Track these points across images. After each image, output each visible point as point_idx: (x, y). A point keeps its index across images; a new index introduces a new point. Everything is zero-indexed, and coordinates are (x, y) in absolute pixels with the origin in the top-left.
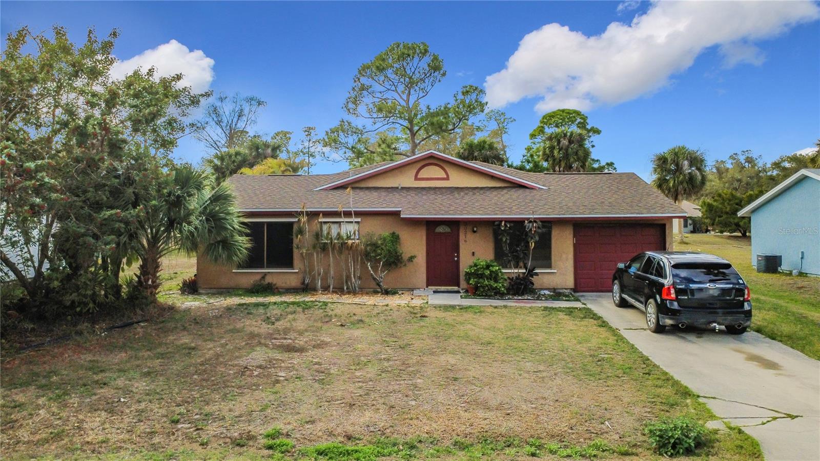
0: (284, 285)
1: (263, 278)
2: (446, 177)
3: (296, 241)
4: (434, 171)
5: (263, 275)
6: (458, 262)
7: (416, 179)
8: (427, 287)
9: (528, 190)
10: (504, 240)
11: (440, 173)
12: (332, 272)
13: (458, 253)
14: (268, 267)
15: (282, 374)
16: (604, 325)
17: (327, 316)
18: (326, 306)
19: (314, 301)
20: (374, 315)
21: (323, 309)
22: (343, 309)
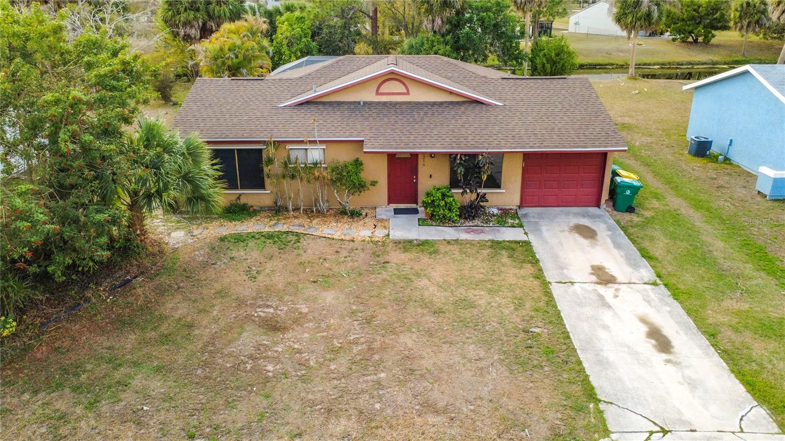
0: (258, 204)
1: (239, 198)
2: (406, 91)
3: (266, 170)
4: (395, 87)
5: (237, 196)
6: (417, 182)
7: (378, 93)
8: (388, 205)
9: (484, 106)
10: (459, 171)
11: (401, 89)
12: (302, 196)
13: (417, 175)
14: (242, 188)
15: (270, 368)
16: (539, 275)
17: (301, 264)
18: (299, 242)
19: (287, 232)
20: (343, 259)
21: (297, 248)
22: (314, 247)
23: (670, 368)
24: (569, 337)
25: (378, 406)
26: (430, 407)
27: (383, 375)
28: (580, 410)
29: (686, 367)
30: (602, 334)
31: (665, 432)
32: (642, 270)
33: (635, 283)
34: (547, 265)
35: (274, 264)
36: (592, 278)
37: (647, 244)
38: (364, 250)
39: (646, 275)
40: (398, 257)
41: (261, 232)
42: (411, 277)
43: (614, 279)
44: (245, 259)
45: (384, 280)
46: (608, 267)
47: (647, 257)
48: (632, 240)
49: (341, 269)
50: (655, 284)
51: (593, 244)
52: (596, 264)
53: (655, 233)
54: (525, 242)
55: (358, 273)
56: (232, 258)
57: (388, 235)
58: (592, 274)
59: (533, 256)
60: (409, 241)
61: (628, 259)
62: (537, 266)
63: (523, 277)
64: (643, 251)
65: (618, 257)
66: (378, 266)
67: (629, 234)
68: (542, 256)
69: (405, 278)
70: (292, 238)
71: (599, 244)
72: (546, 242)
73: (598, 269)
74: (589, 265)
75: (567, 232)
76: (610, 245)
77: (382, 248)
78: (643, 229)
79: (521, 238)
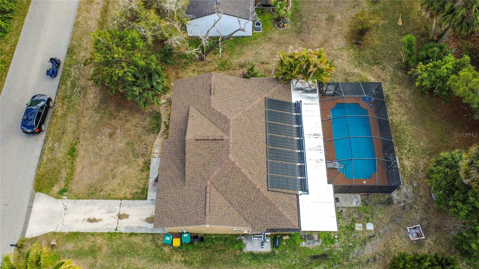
15: (98, 137)
16: (125, 198)
17: (140, 136)
18: (153, 133)
19: (160, 129)
20: (141, 146)
21: (149, 133)
22: (149, 138)
23: (83, 219)
24: (97, 199)
25: (85, 158)
26: (83, 168)
27: (93, 159)
28: (76, 196)
29: (82, 222)
30: (97, 208)
31: (65, 209)
32: (124, 229)
33: (117, 224)
34: (131, 202)
35: (140, 130)
36: (122, 213)
37: (140, 237)
38: (146, 151)
39: (122, 230)
40: (141, 161)
41: (161, 122)
42: (129, 164)
43: (120, 219)
44: (144, 122)
45: (129, 158)
46: (128, 219)
47: (132, 234)
48: (143, 234)
49: (136, 146)
50: (116, 230)
51: (142, 220)
52: (130, 217)
53: (148, 244)
54: (146, 199)
55: (133, 151)
56: (145, 118)
57: (154, 157)
58: (124, 214)
59: (136, 199)
60: (150, 164)
61: (132, 228)
62: (131, 199)
63: (125, 194)
64: (136, 234)
65: (133, 225)
66: (137, 156)
67: (147, 234)
68: (137, 202)
69: (128, 163)
70: (156, 131)
71: (142, 222)
72: (145, 205)
73: (127, 216)
74: (129, 214)
75: (152, 214)
76: (141, 225)
77: (148, 156)
78: (151, 241)
79: (149, 198)
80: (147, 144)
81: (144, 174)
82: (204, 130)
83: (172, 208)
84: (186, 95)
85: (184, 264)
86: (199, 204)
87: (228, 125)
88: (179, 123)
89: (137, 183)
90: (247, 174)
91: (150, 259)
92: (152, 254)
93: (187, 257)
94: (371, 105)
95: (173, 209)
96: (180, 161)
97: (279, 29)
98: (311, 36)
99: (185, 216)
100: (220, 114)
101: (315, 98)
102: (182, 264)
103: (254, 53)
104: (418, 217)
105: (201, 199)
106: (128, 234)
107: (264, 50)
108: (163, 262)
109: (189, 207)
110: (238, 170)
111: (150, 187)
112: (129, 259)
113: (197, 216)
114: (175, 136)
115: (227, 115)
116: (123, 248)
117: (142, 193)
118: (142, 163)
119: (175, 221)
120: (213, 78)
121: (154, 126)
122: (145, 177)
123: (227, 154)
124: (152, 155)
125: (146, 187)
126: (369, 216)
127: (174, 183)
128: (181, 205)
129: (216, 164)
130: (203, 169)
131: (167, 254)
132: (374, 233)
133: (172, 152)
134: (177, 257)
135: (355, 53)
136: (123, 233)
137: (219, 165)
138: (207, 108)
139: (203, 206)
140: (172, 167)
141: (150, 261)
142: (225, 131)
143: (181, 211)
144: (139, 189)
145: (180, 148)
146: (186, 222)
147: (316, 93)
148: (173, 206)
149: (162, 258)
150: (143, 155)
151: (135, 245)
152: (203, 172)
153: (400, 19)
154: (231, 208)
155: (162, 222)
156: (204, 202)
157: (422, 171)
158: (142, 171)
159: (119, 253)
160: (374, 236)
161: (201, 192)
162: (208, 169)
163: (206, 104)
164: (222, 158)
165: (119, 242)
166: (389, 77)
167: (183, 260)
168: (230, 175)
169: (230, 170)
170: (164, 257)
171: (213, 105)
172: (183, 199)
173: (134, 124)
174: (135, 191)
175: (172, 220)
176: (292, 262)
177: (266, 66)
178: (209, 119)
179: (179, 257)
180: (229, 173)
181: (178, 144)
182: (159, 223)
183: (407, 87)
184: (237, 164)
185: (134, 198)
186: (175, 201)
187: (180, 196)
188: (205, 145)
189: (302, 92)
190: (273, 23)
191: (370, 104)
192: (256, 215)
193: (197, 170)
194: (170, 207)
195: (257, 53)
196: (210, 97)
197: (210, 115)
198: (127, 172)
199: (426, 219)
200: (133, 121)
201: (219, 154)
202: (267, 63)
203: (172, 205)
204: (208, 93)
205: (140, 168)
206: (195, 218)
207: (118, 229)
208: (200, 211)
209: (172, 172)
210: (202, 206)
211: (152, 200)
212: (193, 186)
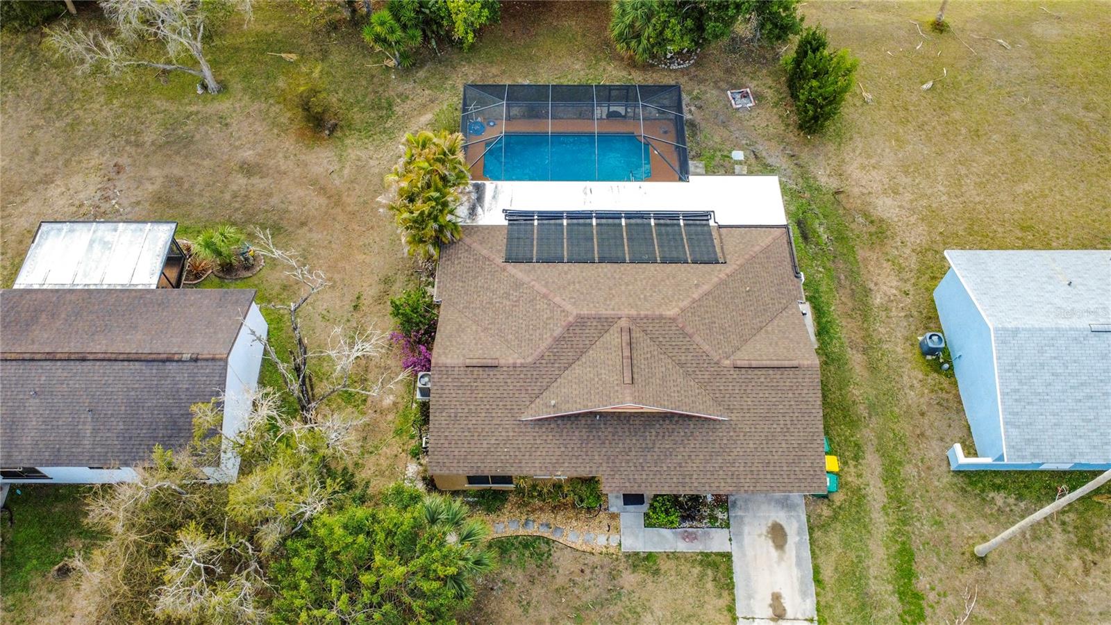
5: (489, 487)
16: (731, 609)
17: (557, 590)
18: (551, 555)
19: (539, 537)
20: (587, 583)
21: (550, 566)
22: (564, 564)
32: (808, 601)
33: (798, 619)
34: (739, 592)
35: (537, 592)
36: (770, 613)
37: (822, 559)
38: (602, 567)
39: (809, 607)
40: (629, 579)
41: (517, 537)
42: (639, 609)
43: (785, 614)
44: (514, 583)
45: (620, 614)
46: (784, 595)
47: (818, 581)
48: (813, 552)
49: (588, 598)
50: (812, 620)
51: (781, 559)
52: (776, 590)
53: (834, 539)
54: (728, 556)
55: (601, 603)
56: (504, 581)
57: (620, 544)
58: (771, 606)
59: (731, 578)
60: (637, 554)
61: (802, 583)
62: (732, 594)
63: (720, 610)
64: (816, 570)
65: (795, 580)
66: (615, 593)
67: (812, 541)
68: (738, 578)
69: (635, 612)
70: (544, 548)
71: (785, 559)
72: (744, 555)
73: (776, 598)
74: (771, 592)
75: (764, 537)
76: (794, 560)
77: (616, 563)
78: (826, 532)
79: (725, 548)
80: (580, 566)
81: (664, 565)
82: (603, 371)
83: (781, 450)
84: (484, 434)
85: (860, 461)
86: (774, 384)
87: (592, 320)
88: (563, 449)
89: (691, 582)
90: (702, 290)
91: (864, 531)
92: (853, 529)
93: (847, 453)
94: (491, 124)
95: (784, 445)
96: (666, 438)
97: (258, 269)
98: (291, 208)
99: (800, 415)
100: (557, 340)
101: (496, 187)
102: (861, 465)
103: (323, 324)
104: (713, 92)
105: (762, 380)
106: (819, 589)
107: (317, 303)
108: (866, 504)
109: (781, 407)
110: (695, 305)
111: (697, 547)
112: (873, 580)
113: (800, 387)
114: (596, 457)
115: (564, 324)
116: (851, 598)
117: (715, 566)
118: (636, 574)
119: (810, 438)
120: (449, 361)
121: (527, 553)
122: (671, 564)
123: (663, 321)
124: (611, 550)
125: (700, 557)
126: (719, 153)
127: (721, 450)
128: (775, 426)
129: (685, 347)
130: (693, 376)
131: (847, 495)
132: (748, 152)
133: (641, 461)
134: (851, 475)
135: (356, 136)
136: (818, 603)
137: (688, 339)
138: (535, 373)
139: (779, 372)
140: (680, 457)
141: (869, 532)
142: (606, 328)
143: (789, 426)
144: (707, 575)
145: (634, 441)
146: (813, 411)
147: (484, 184)
148: (776, 445)
149: (859, 505)
150: (613, 575)
151: (840, 569)
152: (700, 377)
153: (283, 55)
154: (770, 329)
155: (812, 473)
156: (771, 372)
157: (630, 75)
158: (656, 572)
159: (863, 606)
160: (754, 152)
161: (747, 380)
162: (695, 365)
163: (522, 376)
164: (671, 332)
165: (838, 609)
166: (427, 92)
167: (854, 463)
168: (707, 321)
169: (697, 318)
170: (854, 501)
171: (530, 360)
172: (761, 423)
173: (519, 611)
174: (710, 585)
175: (809, 445)
176: (821, 272)
177: (366, 301)
178: (566, 368)
179: (849, 470)
180: (704, 322)
181: (620, 445)
182: (815, 481)
183: (454, 68)
184: (686, 303)
185: (730, 587)
186: (764, 442)
187: (753, 430)
188: (643, 366)
189: (479, 208)
190: (236, 279)
191: (488, 124)
192: (773, 289)
193: (697, 391)
194: (779, 453)
195: (323, 317)
196: (505, 369)
197: (557, 365)
198: (660, 614)
199: (716, 83)
200: (508, 615)
201: (661, 339)
202: (358, 298)
203: (774, 450)
204: (491, 373)
205: (649, 580)
206: (806, 391)
207: (810, 617)
208: (789, 380)
209: (693, 457)
210: (778, 376)
211: (730, 540)
212: (732, 399)
